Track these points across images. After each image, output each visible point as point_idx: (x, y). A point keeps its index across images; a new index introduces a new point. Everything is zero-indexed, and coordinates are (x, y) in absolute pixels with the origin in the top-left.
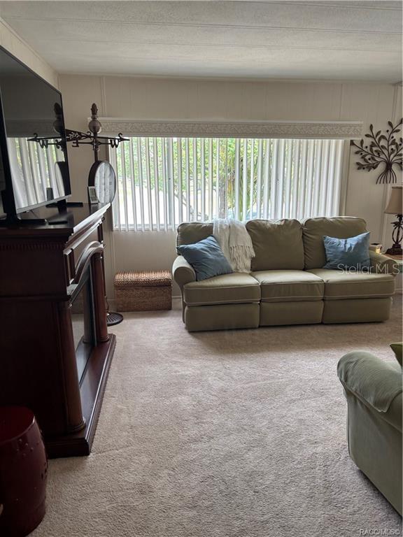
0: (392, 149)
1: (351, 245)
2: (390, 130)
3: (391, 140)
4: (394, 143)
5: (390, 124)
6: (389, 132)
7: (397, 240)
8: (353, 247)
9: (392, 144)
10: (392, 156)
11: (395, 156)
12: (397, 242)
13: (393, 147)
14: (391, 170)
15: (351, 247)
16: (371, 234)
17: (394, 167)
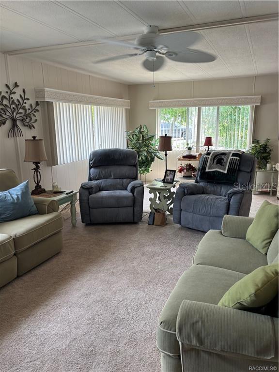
0: (14, 108)
1: (17, 195)
2: (9, 92)
3: (11, 100)
4: (13, 102)
5: (7, 86)
6: (9, 93)
7: (38, 181)
8: (20, 196)
9: (12, 104)
10: (15, 114)
11: (17, 114)
12: (38, 184)
13: (14, 106)
14: (17, 125)
15: (18, 197)
16: (29, 182)
17: (19, 123)
